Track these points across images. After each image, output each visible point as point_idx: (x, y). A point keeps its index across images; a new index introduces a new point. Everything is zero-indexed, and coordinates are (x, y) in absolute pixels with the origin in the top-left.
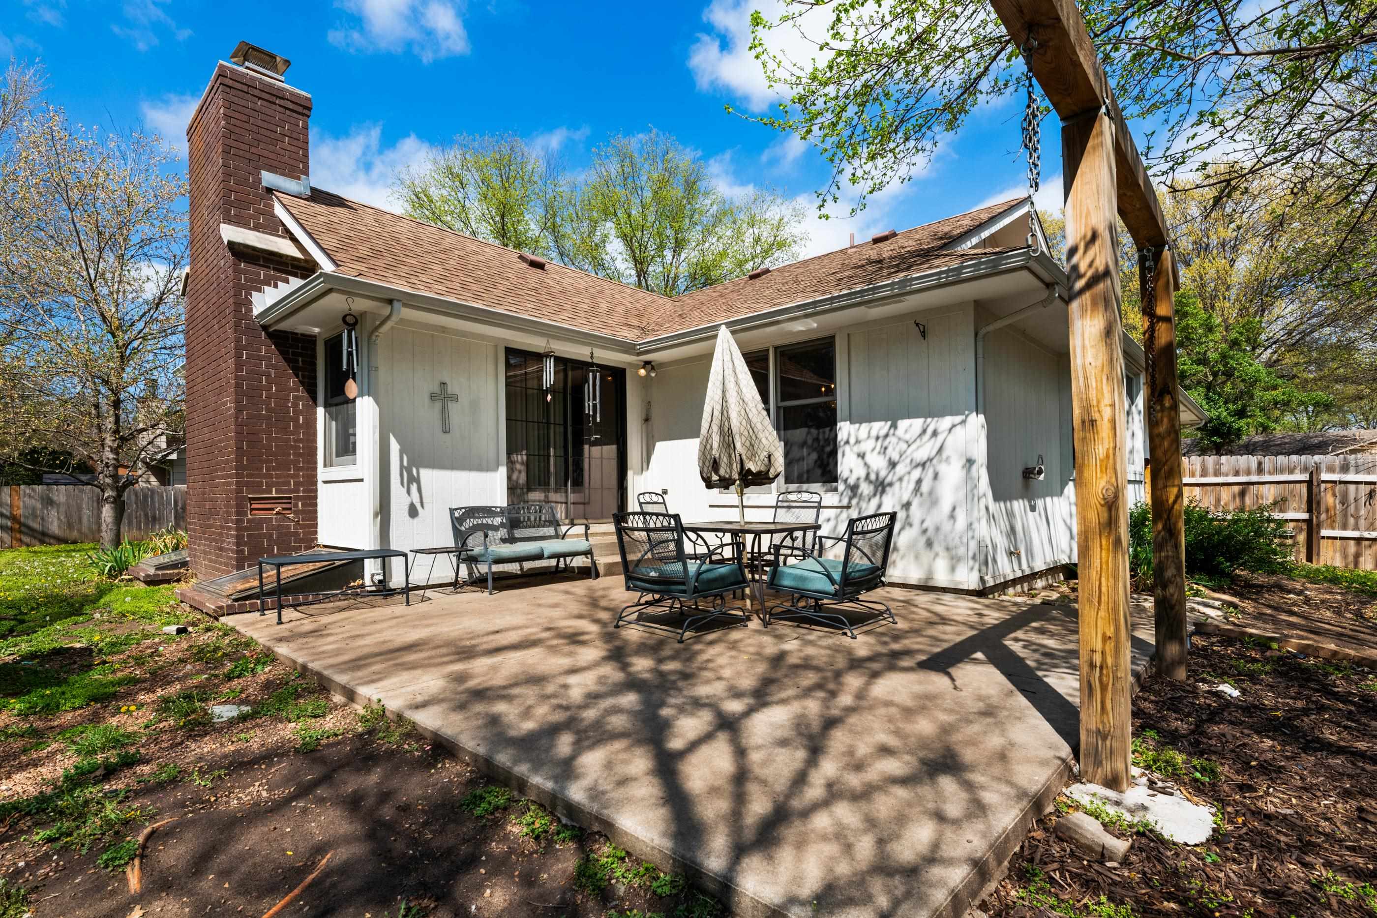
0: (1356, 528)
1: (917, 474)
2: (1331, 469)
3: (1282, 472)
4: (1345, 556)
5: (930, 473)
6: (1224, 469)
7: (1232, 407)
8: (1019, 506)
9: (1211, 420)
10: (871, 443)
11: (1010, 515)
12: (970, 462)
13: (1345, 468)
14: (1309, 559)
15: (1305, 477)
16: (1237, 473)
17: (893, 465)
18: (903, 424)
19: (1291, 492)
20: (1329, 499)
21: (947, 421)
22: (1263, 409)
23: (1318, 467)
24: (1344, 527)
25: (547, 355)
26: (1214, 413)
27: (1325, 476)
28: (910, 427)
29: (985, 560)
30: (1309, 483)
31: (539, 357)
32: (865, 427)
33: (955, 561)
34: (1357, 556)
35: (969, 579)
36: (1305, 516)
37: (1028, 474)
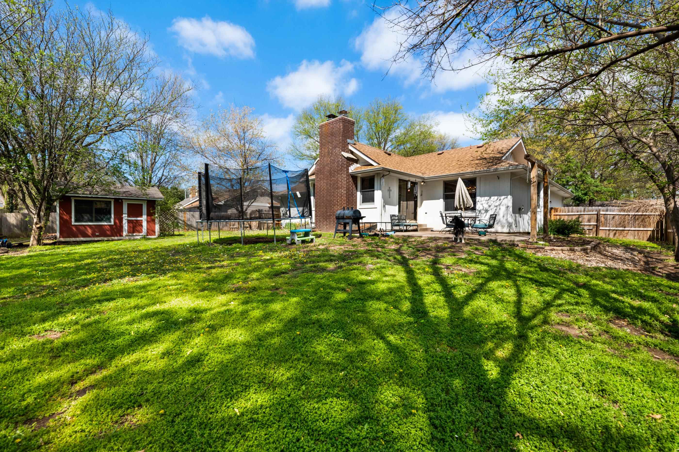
0: (609, 227)
1: (495, 208)
2: (603, 211)
3: (590, 211)
4: (606, 234)
5: (498, 208)
6: (574, 210)
7: (583, 192)
8: (517, 215)
9: (576, 196)
10: (484, 202)
11: (515, 216)
12: (508, 207)
13: (607, 211)
14: (596, 235)
15: (596, 213)
16: (578, 212)
17: (490, 206)
18: (492, 198)
19: (592, 217)
20: (602, 219)
21: (503, 197)
22: (593, 193)
23: (600, 210)
24: (606, 227)
25: (409, 181)
26: (577, 194)
27: (601, 213)
28: (494, 198)
29: (510, 225)
30: (597, 214)
31: (407, 181)
32: (483, 198)
33: (503, 227)
34: (609, 234)
35: (506, 230)
36: (596, 224)
37: (520, 209)
